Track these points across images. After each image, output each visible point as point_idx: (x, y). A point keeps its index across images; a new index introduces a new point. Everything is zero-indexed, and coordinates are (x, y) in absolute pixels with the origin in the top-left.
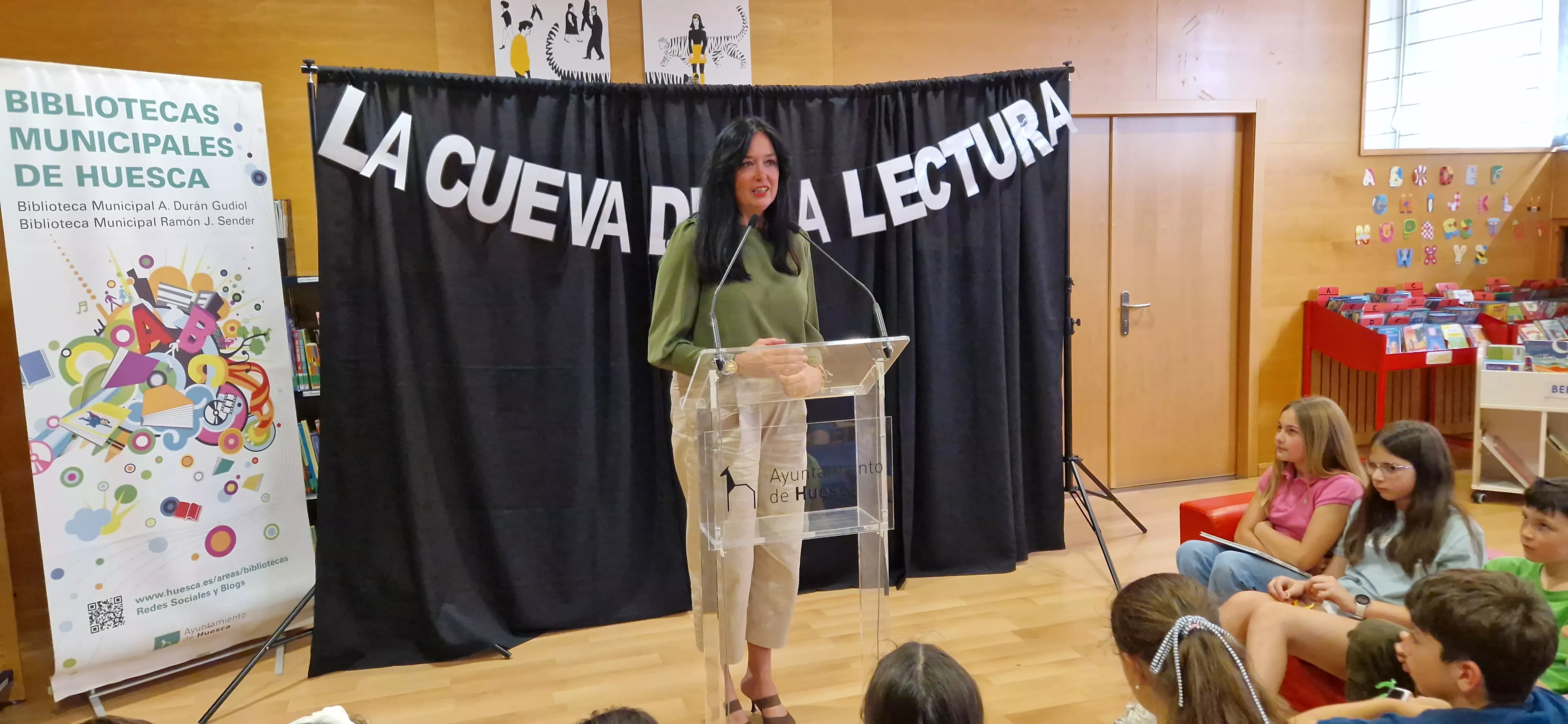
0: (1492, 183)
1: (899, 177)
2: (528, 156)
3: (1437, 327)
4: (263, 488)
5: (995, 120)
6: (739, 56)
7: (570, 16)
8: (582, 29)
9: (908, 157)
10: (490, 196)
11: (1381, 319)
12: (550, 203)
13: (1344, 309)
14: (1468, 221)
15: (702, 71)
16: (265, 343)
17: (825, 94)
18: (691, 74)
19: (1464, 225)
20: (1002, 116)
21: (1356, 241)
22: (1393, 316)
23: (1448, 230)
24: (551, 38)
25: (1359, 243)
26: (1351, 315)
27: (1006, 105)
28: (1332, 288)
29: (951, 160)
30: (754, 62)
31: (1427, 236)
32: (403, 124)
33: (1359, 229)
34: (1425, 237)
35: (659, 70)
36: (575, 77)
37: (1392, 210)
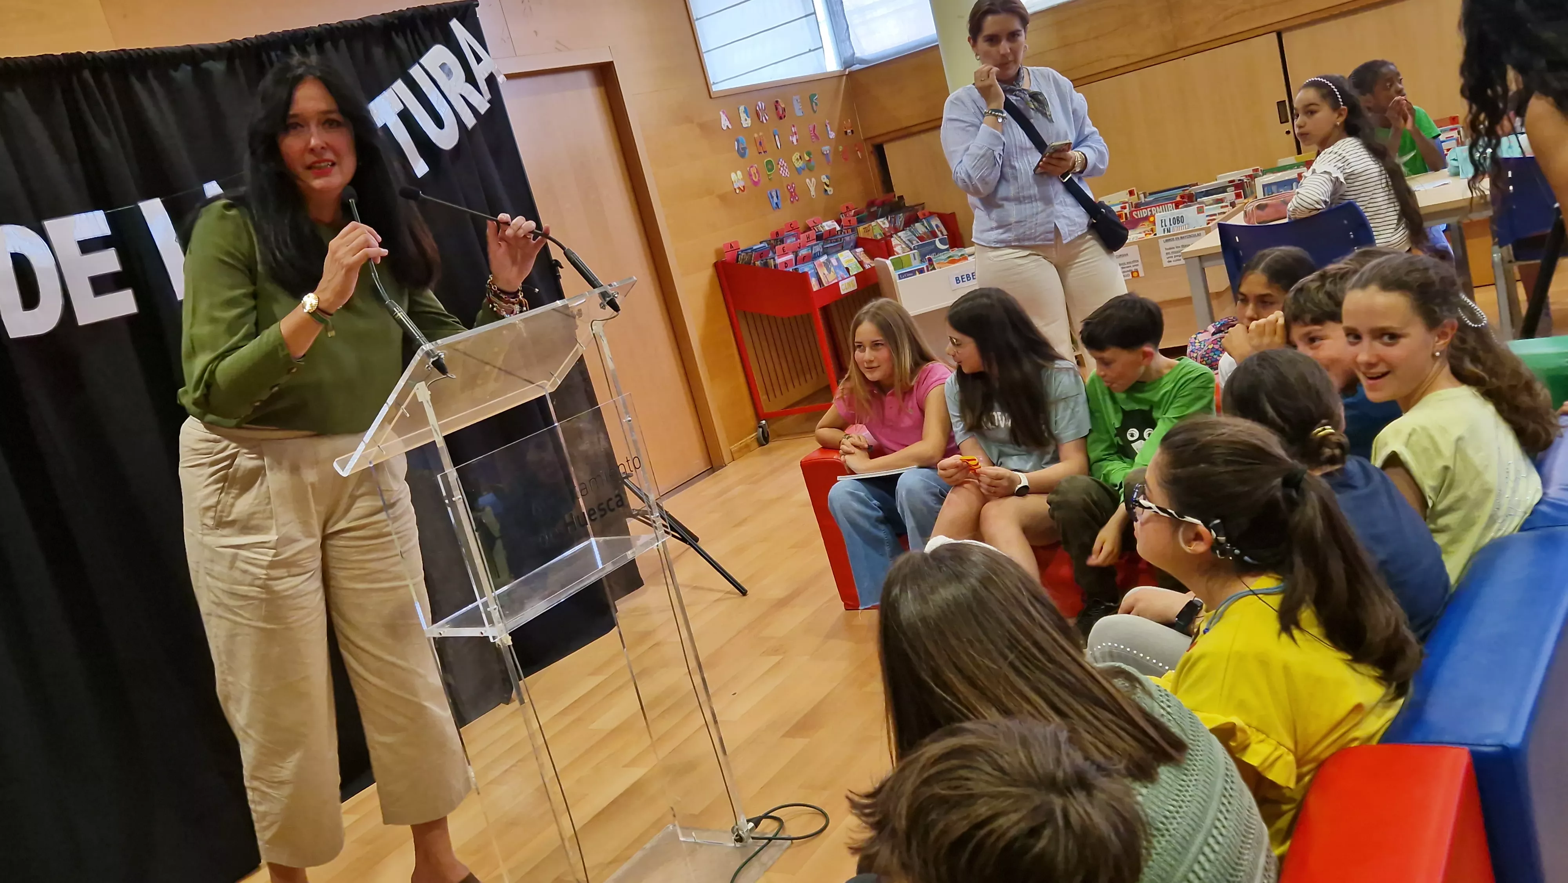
0: (815, 112)
3: (835, 256)
5: (416, 74)
11: (791, 260)
13: (756, 259)
14: (809, 154)
19: (807, 158)
20: (421, 65)
21: (735, 189)
23: (799, 164)
25: (738, 191)
26: (766, 264)
27: (421, 55)
28: (733, 242)
31: (785, 174)
33: (733, 175)
34: (783, 175)
37: (751, 152)
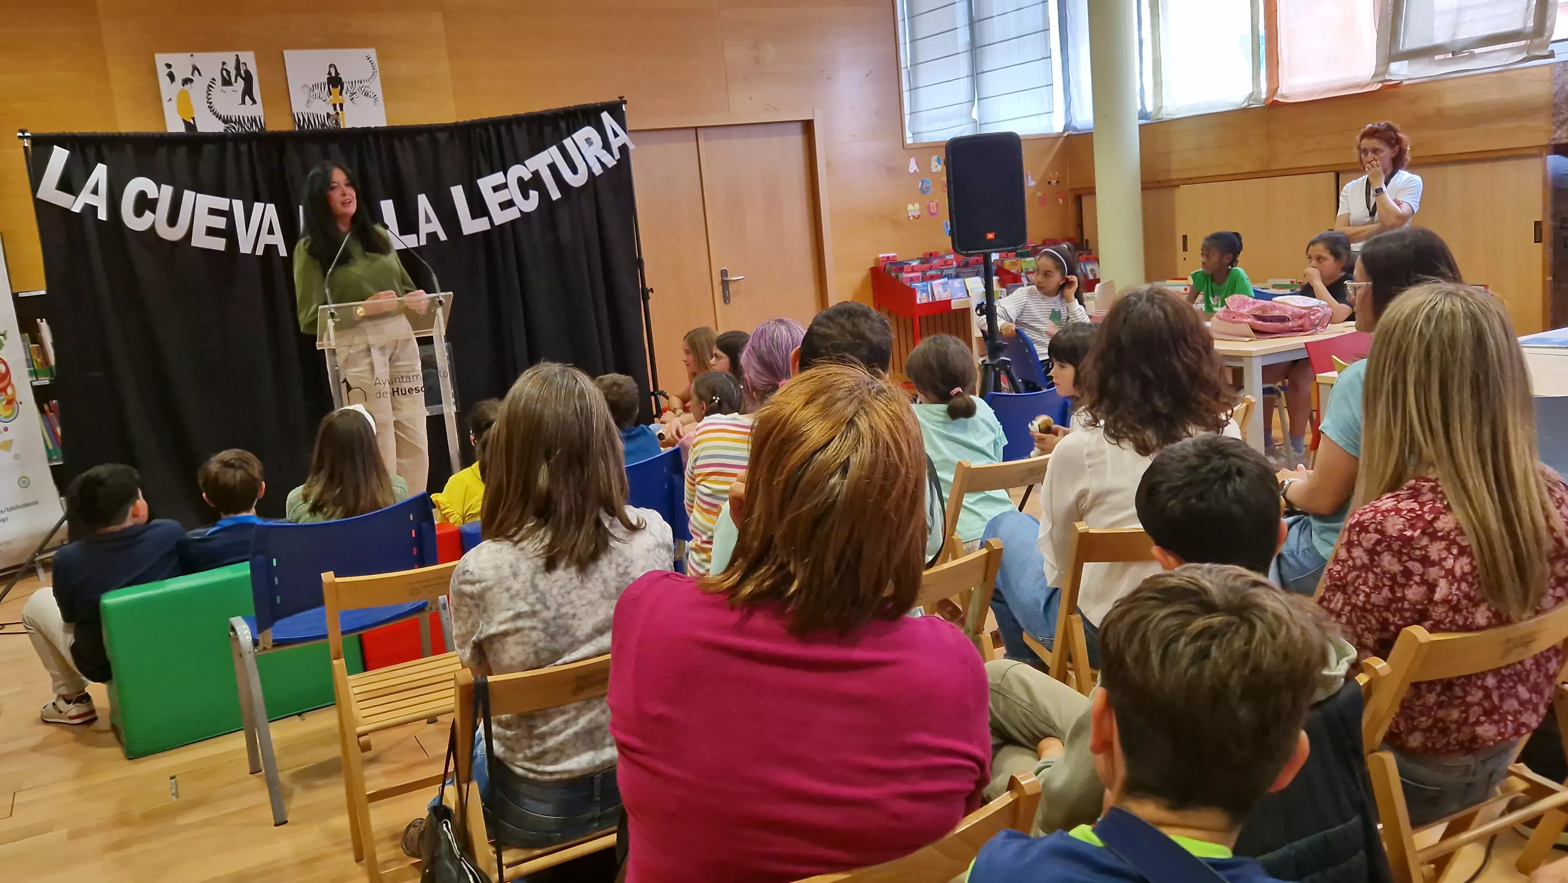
1: (496, 189)
2: (199, 189)
3: (962, 280)
4: (14, 450)
5: (567, 142)
6: (373, 96)
7: (224, 72)
8: (236, 81)
9: (501, 174)
10: (172, 220)
11: (918, 277)
12: (220, 223)
13: (895, 271)
15: (341, 109)
16: (4, 342)
17: (431, 130)
18: (332, 112)
20: (572, 139)
21: (909, 218)
22: (928, 274)
24: (211, 91)
26: (898, 276)
27: (575, 131)
28: (892, 256)
29: (536, 174)
30: (386, 100)
32: (100, 172)
33: (910, 207)
35: (305, 110)
36: (234, 119)
37: (935, 190)
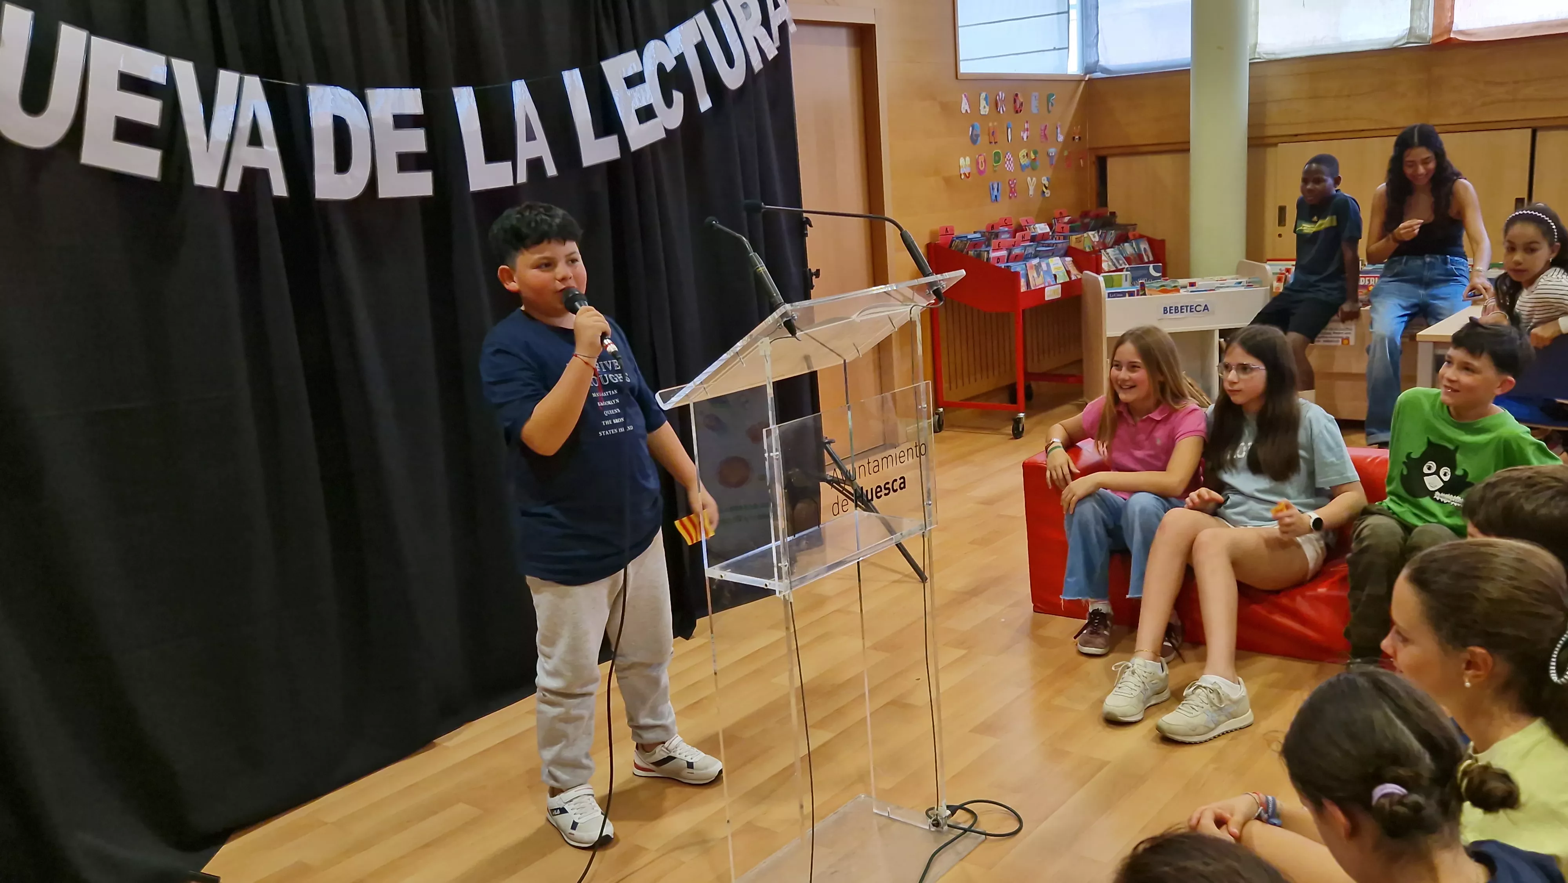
0: (1049, 111)
1: (629, 82)
3: (1046, 261)
5: (718, 6)
9: (635, 54)
14: (1035, 153)
19: (1033, 157)
20: (726, 3)
21: (961, 175)
22: (1013, 253)
23: (1024, 161)
25: (963, 177)
29: (681, 59)
31: (1009, 168)
33: (962, 160)
34: (1008, 169)
37: (983, 140)
